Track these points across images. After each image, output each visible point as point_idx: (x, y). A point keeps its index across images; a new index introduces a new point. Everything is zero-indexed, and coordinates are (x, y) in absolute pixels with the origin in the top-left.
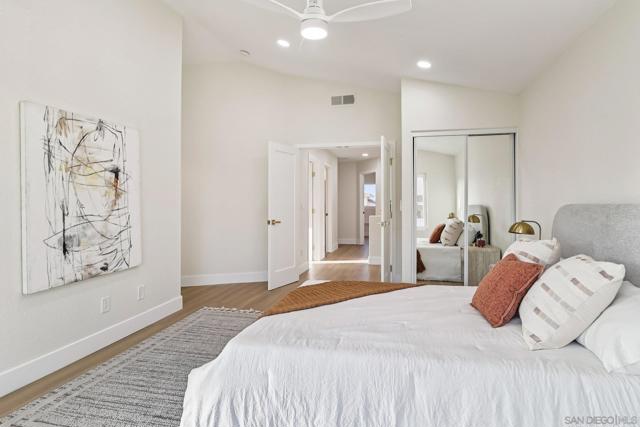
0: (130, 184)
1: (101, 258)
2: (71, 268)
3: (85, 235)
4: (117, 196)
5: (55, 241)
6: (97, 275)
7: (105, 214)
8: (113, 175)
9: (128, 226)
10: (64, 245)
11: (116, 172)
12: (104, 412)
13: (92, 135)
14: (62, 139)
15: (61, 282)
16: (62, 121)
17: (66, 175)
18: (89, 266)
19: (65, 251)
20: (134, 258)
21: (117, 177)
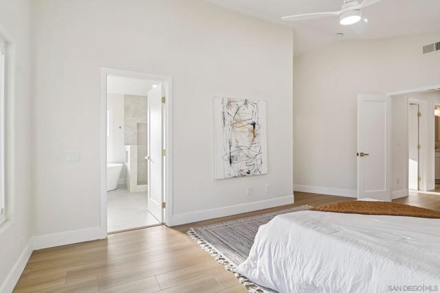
0: (261, 130)
1: (247, 167)
2: (234, 170)
3: (239, 156)
4: (254, 137)
5: (227, 157)
6: (245, 176)
7: (248, 146)
8: (252, 126)
9: (260, 152)
10: (230, 160)
11: (254, 124)
12: (235, 237)
13: (242, 108)
14: (229, 111)
15: (229, 176)
16: (229, 103)
17: (231, 128)
18: (241, 170)
19: (231, 162)
20: (264, 170)
21: (254, 127)
